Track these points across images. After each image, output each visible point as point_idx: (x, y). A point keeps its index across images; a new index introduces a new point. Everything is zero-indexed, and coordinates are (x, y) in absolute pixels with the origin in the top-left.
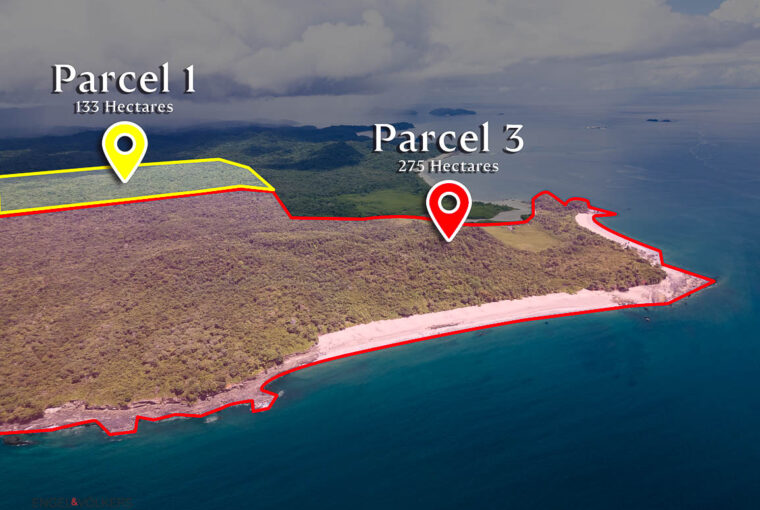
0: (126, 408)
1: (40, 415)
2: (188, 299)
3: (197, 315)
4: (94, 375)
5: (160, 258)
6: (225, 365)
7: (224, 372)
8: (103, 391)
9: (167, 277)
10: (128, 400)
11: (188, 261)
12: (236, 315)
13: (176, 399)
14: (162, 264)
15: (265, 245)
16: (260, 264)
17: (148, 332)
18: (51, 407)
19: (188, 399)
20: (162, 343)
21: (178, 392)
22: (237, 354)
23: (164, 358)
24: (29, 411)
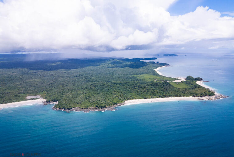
0: (87, 109)
1: (72, 109)
2: (98, 92)
3: (100, 95)
4: (81, 103)
5: (92, 85)
6: (106, 103)
7: (106, 104)
8: (83, 106)
9: (93, 88)
10: (88, 107)
11: (98, 85)
12: (108, 96)
13: (96, 108)
14: (92, 86)
15: (114, 83)
16: (113, 86)
17: (90, 97)
18: (73, 108)
19: (99, 108)
20: (93, 99)
21: (97, 106)
22: (108, 102)
23: (94, 101)
24: (70, 108)
